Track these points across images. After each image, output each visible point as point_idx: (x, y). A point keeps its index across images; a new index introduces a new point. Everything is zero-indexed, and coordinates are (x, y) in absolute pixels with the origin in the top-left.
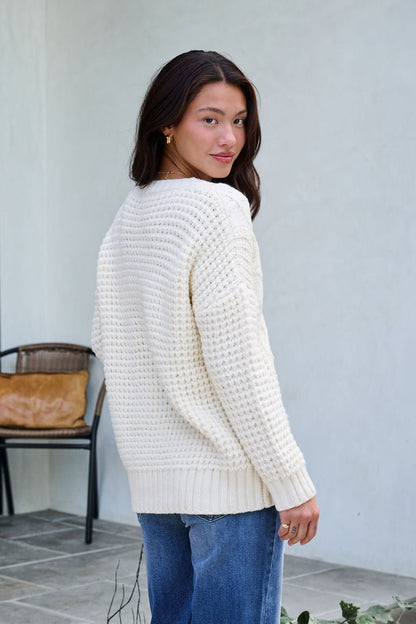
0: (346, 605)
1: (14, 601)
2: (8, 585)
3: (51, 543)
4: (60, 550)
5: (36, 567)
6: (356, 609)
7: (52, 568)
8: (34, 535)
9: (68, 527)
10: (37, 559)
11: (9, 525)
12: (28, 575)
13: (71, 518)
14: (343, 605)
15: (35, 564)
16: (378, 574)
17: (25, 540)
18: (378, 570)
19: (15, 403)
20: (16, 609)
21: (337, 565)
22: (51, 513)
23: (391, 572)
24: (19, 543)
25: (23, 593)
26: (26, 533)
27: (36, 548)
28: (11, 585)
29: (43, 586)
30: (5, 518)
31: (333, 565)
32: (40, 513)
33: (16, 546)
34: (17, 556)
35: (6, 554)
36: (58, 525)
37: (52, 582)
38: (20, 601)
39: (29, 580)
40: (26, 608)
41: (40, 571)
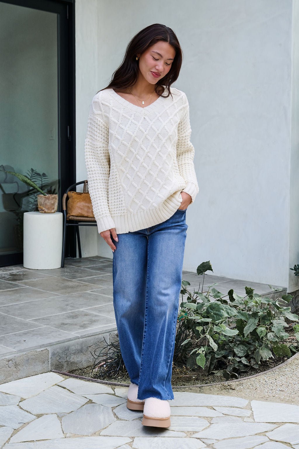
0: (248, 288)
1: (89, 292)
2: (84, 285)
3: (100, 269)
4: (105, 272)
5: (96, 278)
6: (252, 290)
7: (103, 279)
8: (92, 266)
9: (108, 263)
10: (96, 275)
11: (80, 262)
12: (93, 281)
13: (108, 260)
14: (246, 288)
15: (95, 277)
16: (252, 283)
17: (89, 268)
18: (251, 281)
19: (83, 206)
20: (90, 295)
21: (233, 279)
22: (98, 257)
23: (257, 282)
24: (86, 269)
25: (92, 289)
26: (88, 265)
27: (94, 271)
28: (86, 285)
29: (100, 286)
30: (77, 259)
31: (230, 279)
32: (93, 257)
33: (85, 270)
34: (86, 274)
35: (81, 273)
36: (102, 262)
37: (105, 284)
38: (91, 291)
39: (94, 284)
40: (95, 294)
41: (98, 280)
